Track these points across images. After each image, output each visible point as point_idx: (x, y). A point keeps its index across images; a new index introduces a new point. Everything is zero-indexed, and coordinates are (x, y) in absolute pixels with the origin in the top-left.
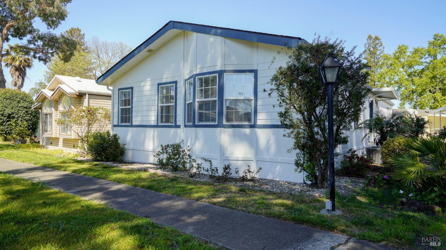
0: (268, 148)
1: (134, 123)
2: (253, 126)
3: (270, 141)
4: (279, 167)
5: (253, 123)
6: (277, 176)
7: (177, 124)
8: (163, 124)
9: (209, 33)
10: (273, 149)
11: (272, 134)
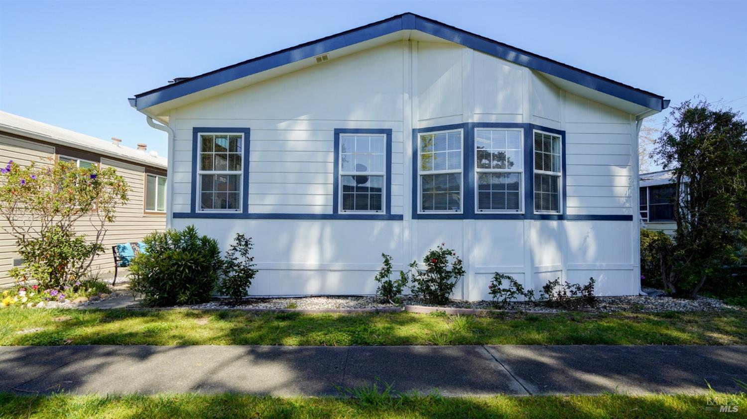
0: (583, 249)
1: (252, 210)
2: (561, 218)
3: (588, 239)
4: (601, 276)
5: (561, 213)
6: (600, 290)
7: (392, 213)
8: (349, 212)
9: (503, 57)
10: (592, 250)
11: (591, 229)
